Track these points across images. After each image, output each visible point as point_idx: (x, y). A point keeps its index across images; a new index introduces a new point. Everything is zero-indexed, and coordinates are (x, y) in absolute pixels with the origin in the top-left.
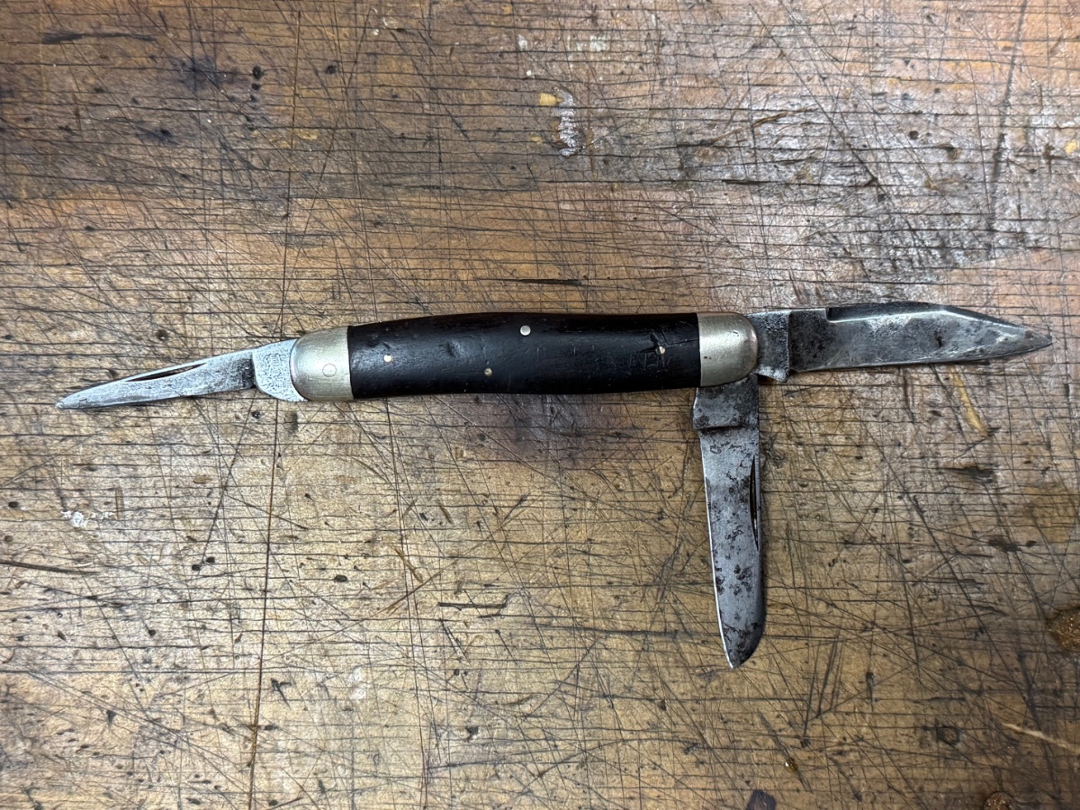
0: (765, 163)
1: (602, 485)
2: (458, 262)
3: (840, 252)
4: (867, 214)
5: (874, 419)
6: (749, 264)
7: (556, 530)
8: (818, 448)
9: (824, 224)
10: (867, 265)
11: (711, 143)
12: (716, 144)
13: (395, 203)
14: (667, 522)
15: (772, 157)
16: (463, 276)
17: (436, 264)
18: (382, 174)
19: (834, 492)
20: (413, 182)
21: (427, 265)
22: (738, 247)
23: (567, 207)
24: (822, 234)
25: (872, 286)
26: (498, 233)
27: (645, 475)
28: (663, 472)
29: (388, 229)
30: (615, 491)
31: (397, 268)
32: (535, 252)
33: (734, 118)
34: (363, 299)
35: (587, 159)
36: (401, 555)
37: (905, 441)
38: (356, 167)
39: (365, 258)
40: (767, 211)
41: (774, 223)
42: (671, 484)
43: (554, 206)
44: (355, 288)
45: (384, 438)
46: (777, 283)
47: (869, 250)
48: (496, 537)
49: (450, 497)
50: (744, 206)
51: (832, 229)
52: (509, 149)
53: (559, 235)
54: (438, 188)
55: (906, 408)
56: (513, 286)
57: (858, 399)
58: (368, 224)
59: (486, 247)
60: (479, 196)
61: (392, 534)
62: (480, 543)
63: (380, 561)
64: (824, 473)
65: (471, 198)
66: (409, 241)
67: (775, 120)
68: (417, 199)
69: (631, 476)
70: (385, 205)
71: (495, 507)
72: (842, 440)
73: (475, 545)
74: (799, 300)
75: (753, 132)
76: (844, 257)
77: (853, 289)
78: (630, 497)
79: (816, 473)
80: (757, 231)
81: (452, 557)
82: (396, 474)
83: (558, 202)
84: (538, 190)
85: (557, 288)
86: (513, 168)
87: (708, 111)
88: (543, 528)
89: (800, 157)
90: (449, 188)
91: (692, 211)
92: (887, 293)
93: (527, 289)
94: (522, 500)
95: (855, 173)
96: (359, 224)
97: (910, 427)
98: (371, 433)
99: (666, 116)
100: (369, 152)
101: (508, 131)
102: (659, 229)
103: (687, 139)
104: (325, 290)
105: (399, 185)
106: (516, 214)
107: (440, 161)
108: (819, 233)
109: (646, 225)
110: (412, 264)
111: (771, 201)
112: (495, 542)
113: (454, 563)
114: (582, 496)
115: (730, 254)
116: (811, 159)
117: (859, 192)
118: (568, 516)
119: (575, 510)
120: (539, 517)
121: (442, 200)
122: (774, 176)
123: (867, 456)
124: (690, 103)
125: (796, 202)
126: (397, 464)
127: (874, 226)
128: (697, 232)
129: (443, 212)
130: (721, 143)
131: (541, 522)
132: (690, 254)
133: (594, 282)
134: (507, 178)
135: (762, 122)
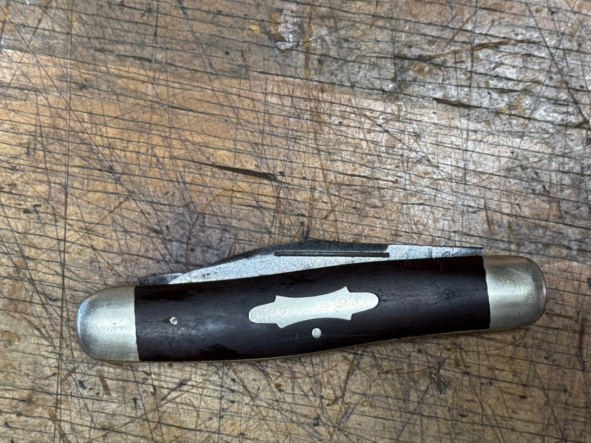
0: (479, 87)
1: (264, 382)
2: (157, 138)
3: (539, 187)
4: (572, 155)
5: (545, 361)
6: (446, 187)
7: (211, 419)
8: (484, 381)
9: (528, 159)
10: (564, 206)
11: (428, 60)
12: (434, 61)
13: (104, 69)
14: (321, 429)
15: (487, 83)
16: (159, 152)
17: (135, 136)
18: (96, 38)
19: (493, 427)
20: (126, 51)
21: (126, 135)
22: (438, 167)
23: (273, 100)
24: (524, 168)
25: (564, 227)
26: (202, 115)
27: (307, 380)
28: (326, 379)
29: (92, 93)
30: (275, 390)
31: (96, 134)
32: (235, 140)
33: (456, 38)
34: (57, 159)
35: (302, 56)
36: (54, 418)
37: (572, 389)
38: (70, 27)
39: (65, 119)
40: (473, 136)
41: (477, 150)
42: (331, 392)
43: (260, 96)
44: (50, 148)
45: (55, 300)
46: (470, 210)
47: (568, 192)
48: (150, 416)
49: (111, 370)
50: (450, 127)
51: (535, 165)
52: (226, 33)
53: (261, 128)
54: (149, 61)
55: (579, 355)
56: (208, 171)
57: (533, 338)
58: (73, 85)
59: (187, 127)
60: (187, 76)
61: (48, 397)
62: (133, 420)
63: (31, 421)
64: (485, 406)
65: (180, 76)
66: (111, 110)
67: (496, 47)
68: (127, 69)
69: (294, 378)
70: (94, 70)
71: (154, 387)
72: (510, 376)
73: (128, 420)
74: (490, 230)
75: (472, 55)
76: (542, 195)
77: (546, 228)
78: (289, 400)
79: (478, 404)
80: (458, 155)
81: (103, 429)
82: (62, 337)
83: (266, 94)
84: (247, 78)
85: (251, 179)
86: (227, 53)
87: (431, 27)
88: (198, 416)
89: (516, 88)
90: (160, 63)
91: (398, 124)
92: (579, 237)
93: (222, 176)
94: (182, 384)
95: (568, 113)
96: (65, 84)
97: (579, 374)
98: (44, 294)
99: (388, 25)
100: (87, 14)
101: (227, 15)
102: (362, 136)
103: (406, 51)
104: (20, 145)
105: (111, 52)
106: (222, 100)
107: (155, 35)
108: (521, 166)
109: (350, 131)
110: (111, 132)
111: (479, 126)
112: (148, 420)
113: (105, 436)
114: (241, 389)
115: (429, 173)
116: (526, 91)
117: (569, 132)
118: (225, 407)
119: (233, 402)
120: (196, 403)
121: (151, 74)
122: (486, 103)
123: (532, 397)
124: (414, 16)
125: (504, 132)
126: (64, 328)
127: (577, 169)
128: (400, 145)
129: (150, 86)
130: (438, 61)
131: (197, 409)
132: (388, 167)
133: (289, 180)
134: (220, 62)
135: (483, 46)
